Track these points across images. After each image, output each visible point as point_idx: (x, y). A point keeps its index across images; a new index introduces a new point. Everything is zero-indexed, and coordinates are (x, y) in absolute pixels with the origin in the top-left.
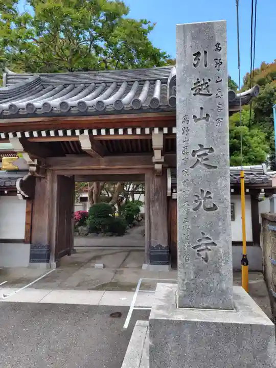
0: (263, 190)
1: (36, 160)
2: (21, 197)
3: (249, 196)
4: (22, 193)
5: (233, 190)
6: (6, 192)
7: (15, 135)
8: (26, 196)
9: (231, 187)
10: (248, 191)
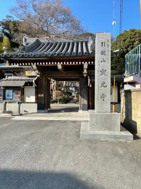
0: (122, 84)
1: (40, 73)
2: (34, 87)
3: (117, 86)
4: (35, 85)
5: (111, 84)
6: (29, 84)
7: (33, 64)
8: (36, 86)
9: (111, 83)
10: (116, 84)
